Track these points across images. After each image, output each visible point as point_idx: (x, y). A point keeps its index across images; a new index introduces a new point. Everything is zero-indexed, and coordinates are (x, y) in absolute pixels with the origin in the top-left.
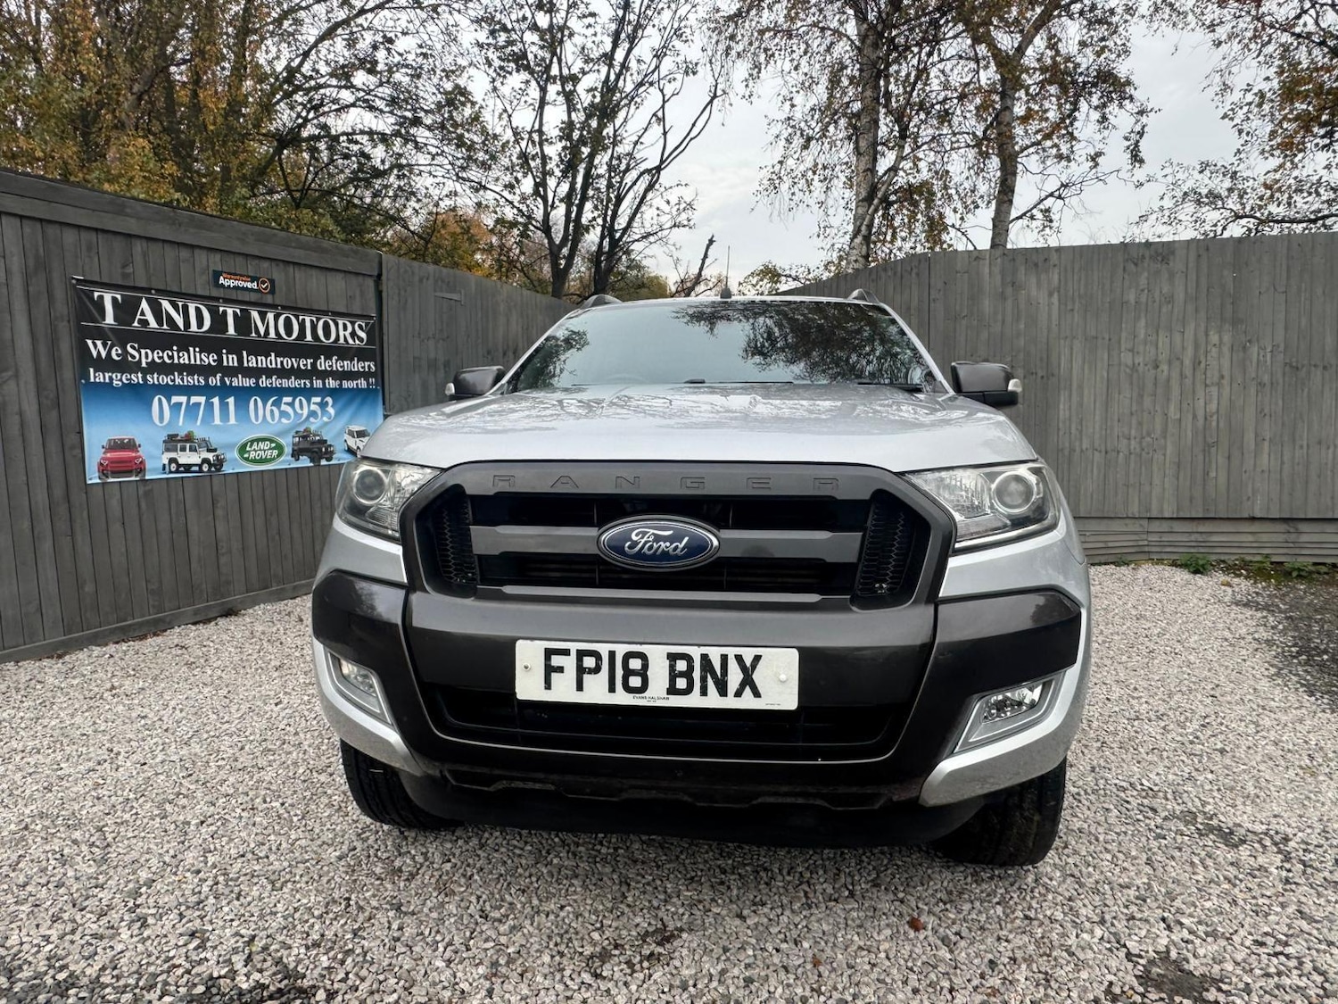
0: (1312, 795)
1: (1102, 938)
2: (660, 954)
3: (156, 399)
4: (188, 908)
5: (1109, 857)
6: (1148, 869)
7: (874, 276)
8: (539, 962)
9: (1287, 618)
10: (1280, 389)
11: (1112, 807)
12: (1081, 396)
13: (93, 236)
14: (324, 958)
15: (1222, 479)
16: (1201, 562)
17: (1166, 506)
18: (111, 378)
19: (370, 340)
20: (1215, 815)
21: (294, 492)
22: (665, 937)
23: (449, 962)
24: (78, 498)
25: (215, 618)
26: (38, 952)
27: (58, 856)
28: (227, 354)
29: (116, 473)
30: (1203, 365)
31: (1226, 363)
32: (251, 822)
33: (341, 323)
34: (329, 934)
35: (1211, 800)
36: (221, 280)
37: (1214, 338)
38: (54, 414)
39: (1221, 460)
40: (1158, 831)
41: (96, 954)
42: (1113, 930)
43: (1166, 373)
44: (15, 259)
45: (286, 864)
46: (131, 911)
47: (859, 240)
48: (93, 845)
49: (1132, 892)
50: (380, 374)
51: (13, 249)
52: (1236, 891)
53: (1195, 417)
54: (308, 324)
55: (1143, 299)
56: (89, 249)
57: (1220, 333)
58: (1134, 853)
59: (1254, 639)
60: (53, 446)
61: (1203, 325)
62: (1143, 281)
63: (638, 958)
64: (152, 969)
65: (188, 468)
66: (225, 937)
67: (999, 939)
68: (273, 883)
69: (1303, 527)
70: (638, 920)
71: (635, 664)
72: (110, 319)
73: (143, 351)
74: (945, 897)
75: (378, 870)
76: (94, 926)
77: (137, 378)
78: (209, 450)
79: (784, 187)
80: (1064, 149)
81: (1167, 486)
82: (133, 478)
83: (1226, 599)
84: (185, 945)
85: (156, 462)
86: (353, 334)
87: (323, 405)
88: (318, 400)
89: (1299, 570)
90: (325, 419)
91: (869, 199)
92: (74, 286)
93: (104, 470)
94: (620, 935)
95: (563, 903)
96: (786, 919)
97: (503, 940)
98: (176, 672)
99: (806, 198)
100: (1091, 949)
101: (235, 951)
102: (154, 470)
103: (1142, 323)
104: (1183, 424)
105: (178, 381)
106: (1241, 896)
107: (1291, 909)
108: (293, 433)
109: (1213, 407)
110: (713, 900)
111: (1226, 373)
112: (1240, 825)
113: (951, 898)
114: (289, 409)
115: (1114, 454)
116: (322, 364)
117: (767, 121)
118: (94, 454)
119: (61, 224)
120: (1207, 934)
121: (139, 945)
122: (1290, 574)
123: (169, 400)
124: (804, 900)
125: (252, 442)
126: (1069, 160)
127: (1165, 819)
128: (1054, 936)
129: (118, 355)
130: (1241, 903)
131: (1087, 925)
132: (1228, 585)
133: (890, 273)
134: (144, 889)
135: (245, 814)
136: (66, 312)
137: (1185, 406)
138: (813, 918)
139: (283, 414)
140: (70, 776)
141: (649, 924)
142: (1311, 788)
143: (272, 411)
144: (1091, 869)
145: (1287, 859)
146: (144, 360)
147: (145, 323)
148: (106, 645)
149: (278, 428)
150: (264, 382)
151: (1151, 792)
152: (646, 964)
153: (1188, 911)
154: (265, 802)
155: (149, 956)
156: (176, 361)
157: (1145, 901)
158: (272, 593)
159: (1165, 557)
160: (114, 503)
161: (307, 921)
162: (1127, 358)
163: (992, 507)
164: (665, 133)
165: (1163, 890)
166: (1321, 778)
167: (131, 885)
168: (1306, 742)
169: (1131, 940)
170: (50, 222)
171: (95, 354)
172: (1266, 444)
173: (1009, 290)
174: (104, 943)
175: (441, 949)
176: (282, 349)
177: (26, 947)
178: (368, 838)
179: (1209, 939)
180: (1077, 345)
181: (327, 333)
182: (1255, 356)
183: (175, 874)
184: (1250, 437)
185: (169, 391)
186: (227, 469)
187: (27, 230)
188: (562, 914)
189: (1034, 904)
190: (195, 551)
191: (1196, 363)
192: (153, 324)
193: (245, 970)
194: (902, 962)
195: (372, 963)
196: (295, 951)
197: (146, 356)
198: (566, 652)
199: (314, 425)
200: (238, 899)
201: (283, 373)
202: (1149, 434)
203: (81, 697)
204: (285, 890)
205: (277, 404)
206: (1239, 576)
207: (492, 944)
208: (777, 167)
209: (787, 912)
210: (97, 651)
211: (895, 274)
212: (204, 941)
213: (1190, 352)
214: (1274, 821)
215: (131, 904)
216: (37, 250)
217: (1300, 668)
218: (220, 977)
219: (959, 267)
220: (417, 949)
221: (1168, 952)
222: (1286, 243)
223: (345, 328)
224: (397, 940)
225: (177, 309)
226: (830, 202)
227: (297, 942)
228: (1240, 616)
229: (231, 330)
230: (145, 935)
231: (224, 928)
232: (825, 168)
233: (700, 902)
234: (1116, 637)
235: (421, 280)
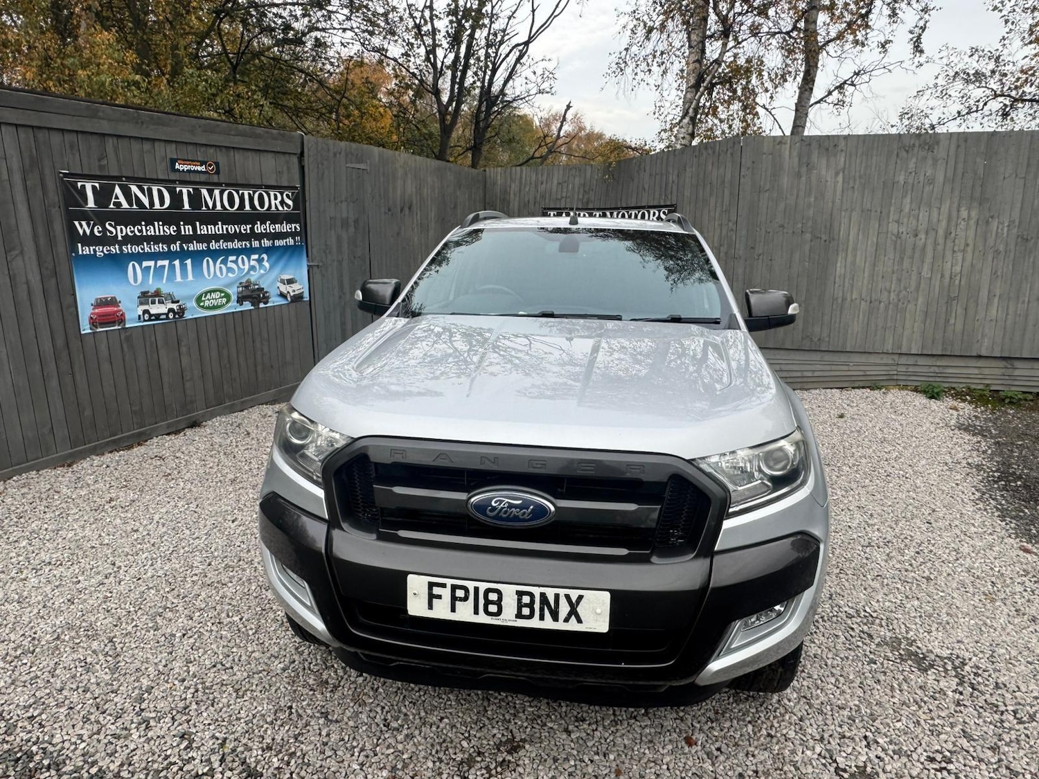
0: (988, 621)
1: (820, 755)
2: (509, 761)
3: (131, 264)
4: (178, 712)
5: (833, 680)
6: (859, 692)
7: (697, 153)
8: (425, 767)
9: (995, 443)
10: (1012, 255)
11: (840, 634)
12: (855, 256)
13: (73, 137)
14: (275, 760)
15: (959, 327)
16: (936, 390)
17: (913, 345)
18: (95, 250)
19: (296, 207)
20: (915, 641)
21: (239, 330)
22: (514, 748)
23: (362, 765)
24: (75, 344)
25: (184, 429)
26: (76, 749)
27: (83, 664)
28: (184, 225)
29: (103, 324)
30: (953, 235)
31: (971, 233)
32: (219, 636)
33: (272, 194)
34: (278, 738)
35: (914, 626)
36: (177, 166)
37: (964, 214)
38: (53, 281)
39: (960, 311)
40: (872, 656)
41: (116, 752)
42: (828, 747)
43: (923, 240)
44: (14, 159)
45: (245, 674)
46: (138, 714)
47: (686, 120)
48: (107, 654)
49: (846, 713)
50: (304, 233)
51: (12, 153)
52: (920, 712)
53: (942, 276)
54: (246, 197)
55: (910, 180)
56: (72, 147)
57: (969, 210)
58: (851, 678)
59: (968, 464)
60: (54, 307)
61: (956, 205)
62: (912, 165)
63: (494, 765)
64: (155, 766)
65: (157, 317)
66: (205, 738)
67: (747, 755)
68: (237, 691)
69: (1018, 364)
70: (495, 731)
71: (493, 597)
72: (91, 203)
73: (119, 228)
74: (713, 716)
75: (311, 682)
76: (113, 727)
77: (115, 249)
78: (173, 302)
79: (629, 71)
80: (860, 37)
81: (915, 329)
82: (116, 328)
83: (953, 422)
84: (178, 745)
85: (133, 313)
86: (282, 202)
87: (260, 261)
88: (256, 257)
89: (1011, 398)
90: (262, 271)
91: (696, 86)
92: (62, 178)
93: (93, 323)
94: (482, 744)
95: (442, 715)
96: (599, 734)
97: (400, 747)
98: (157, 484)
99: (647, 77)
100: (811, 764)
101: (213, 751)
102: (132, 320)
103: (908, 200)
104: (933, 282)
105: (147, 249)
106: (924, 717)
107: (958, 729)
108: (237, 284)
109: (958, 268)
110: (548, 716)
111: (970, 241)
112: (932, 652)
113: (716, 718)
114: (234, 266)
115: (877, 303)
116: (259, 228)
117: (616, 13)
118: (86, 311)
119: (49, 129)
120: (894, 752)
121: (146, 745)
122: (1003, 400)
123: (141, 265)
124: (612, 717)
125: (206, 293)
126: (863, 45)
127: (878, 645)
128: (787, 752)
129: (99, 232)
130: (922, 722)
131: (811, 743)
132: (956, 409)
133: (710, 151)
134: (146, 695)
135: (214, 628)
136: (56, 200)
137: (936, 267)
138: (618, 734)
139: (230, 270)
140: (86, 589)
141: (503, 735)
142: (988, 614)
143: (220, 268)
144: (819, 691)
145: (961, 683)
146: (119, 235)
147: (118, 205)
148: (103, 454)
149: (227, 281)
150: (214, 245)
151: (870, 619)
152: (499, 769)
153: (884, 731)
154: (228, 616)
155: (153, 754)
156: (145, 234)
157: (854, 721)
158: (226, 408)
159: (909, 383)
160: (103, 347)
161: (262, 727)
162: (893, 227)
163: (760, 471)
164: (533, 11)
165: (868, 711)
166: (998, 603)
167: (137, 691)
168: (992, 569)
169: (841, 756)
170: (40, 128)
171: (81, 232)
172: (996, 300)
173: (804, 169)
174: (121, 742)
175: (356, 754)
176: (227, 218)
177: (67, 745)
178: (303, 652)
179: (896, 757)
180: (855, 216)
181: (262, 204)
182: (995, 228)
183: (168, 682)
184: (984, 294)
185: (140, 257)
186: (188, 316)
187: (22, 135)
188: (442, 725)
189: (776, 725)
190: (166, 379)
191: (948, 234)
192: (125, 205)
193: (220, 769)
194: (678, 773)
195: (308, 765)
196: (255, 753)
197: (121, 231)
198: (443, 586)
199: (254, 276)
200: (213, 706)
201: (228, 237)
202: (905, 289)
203: (88, 508)
204: (246, 698)
205: (224, 262)
206: (964, 401)
207: (392, 750)
208: (624, 53)
209: (600, 729)
210: (97, 460)
211: (714, 152)
212: (191, 741)
213: (944, 224)
214: (956, 645)
215: (137, 709)
216: (31, 152)
217: (998, 493)
218: (203, 774)
219: (765, 150)
220: (339, 753)
221: (865, 767)
222: (1029, 138)
223: (276, 198)
224: (325, 744)
225: (142, 191)
226: (665, 86)
227: (255, 745)
228: (960, 441)
229: (187, 206)
230: (149, 735)
231: (204, 731)
232: (662, 53)
233: (539, 717)
234: (864, 461)
235: (335, 154)
